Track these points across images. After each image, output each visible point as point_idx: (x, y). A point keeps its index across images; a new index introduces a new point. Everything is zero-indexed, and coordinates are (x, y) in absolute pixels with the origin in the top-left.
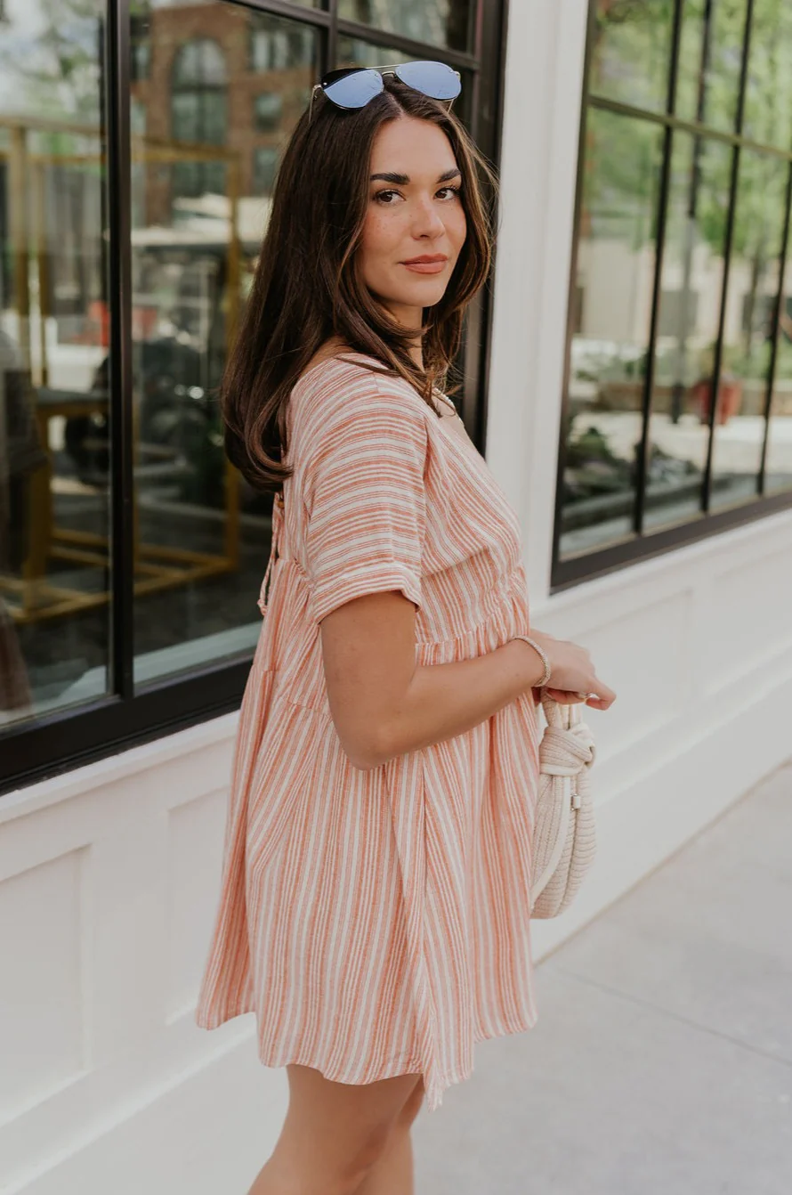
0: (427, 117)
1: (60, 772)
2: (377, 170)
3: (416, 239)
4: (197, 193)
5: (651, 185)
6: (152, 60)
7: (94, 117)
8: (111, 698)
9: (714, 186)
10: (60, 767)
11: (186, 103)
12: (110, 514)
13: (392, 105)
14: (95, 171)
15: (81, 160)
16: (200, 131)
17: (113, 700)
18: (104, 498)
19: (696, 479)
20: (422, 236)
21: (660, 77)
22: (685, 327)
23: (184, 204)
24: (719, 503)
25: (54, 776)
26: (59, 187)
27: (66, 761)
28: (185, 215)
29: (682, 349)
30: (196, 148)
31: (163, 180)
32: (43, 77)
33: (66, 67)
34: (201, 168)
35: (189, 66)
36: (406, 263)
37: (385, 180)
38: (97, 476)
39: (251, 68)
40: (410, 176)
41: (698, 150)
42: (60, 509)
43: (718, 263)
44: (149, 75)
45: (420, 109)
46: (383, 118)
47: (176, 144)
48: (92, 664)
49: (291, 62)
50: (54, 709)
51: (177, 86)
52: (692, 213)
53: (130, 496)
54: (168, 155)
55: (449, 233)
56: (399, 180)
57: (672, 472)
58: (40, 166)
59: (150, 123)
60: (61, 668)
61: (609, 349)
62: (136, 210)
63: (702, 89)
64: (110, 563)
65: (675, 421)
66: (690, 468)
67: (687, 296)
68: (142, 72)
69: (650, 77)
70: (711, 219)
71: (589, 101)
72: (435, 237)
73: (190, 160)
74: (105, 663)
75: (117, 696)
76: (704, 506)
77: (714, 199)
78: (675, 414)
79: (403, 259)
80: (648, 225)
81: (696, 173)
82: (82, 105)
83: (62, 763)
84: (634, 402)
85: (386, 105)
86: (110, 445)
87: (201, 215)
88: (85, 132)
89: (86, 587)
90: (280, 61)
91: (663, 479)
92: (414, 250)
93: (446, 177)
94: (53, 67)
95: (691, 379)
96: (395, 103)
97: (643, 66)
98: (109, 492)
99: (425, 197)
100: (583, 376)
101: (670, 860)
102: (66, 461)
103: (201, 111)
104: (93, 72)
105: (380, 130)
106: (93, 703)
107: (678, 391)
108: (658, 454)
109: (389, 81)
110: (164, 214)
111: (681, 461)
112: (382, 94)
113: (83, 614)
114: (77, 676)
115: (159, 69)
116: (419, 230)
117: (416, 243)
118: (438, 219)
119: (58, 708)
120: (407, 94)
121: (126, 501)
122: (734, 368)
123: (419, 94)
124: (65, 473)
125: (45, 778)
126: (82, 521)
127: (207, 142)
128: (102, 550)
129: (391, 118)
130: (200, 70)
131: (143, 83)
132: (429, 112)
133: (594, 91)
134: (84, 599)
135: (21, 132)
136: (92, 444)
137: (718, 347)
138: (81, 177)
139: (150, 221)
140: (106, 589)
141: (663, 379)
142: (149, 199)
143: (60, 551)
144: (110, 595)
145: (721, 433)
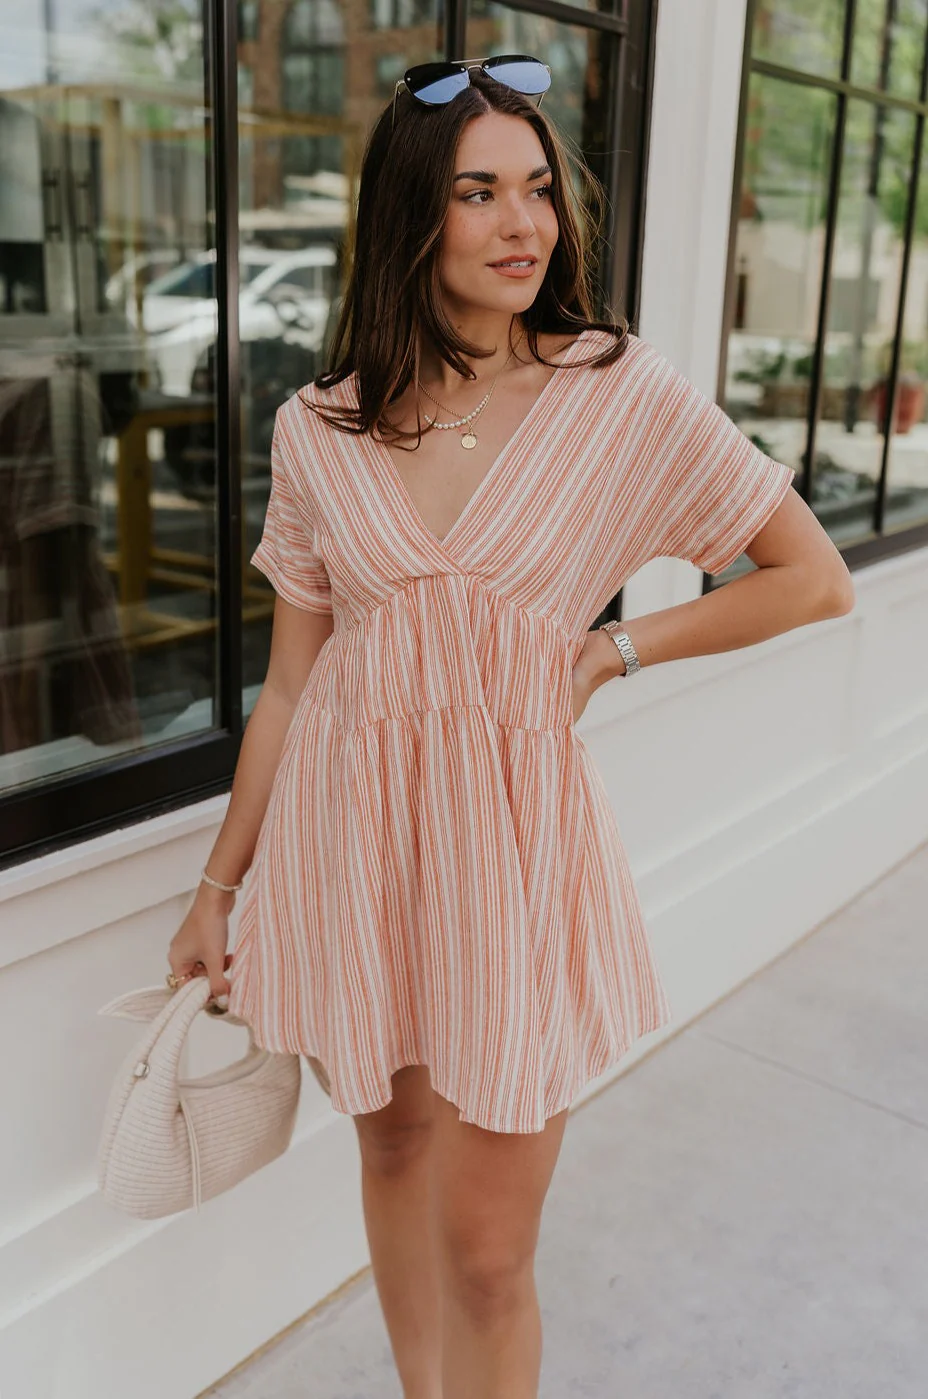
0: (515, 113)
1: (164, 811)
2: (461, 170)
3: (504, 239)
4: (310, 170)
5: (823, 157)
6: (260, 18)
7: (196, 87)
8: (217, 732)
9: (897, 156)
10: (164, 805)
11: (299, 67)
12: (217, 532)
13: (478, 100)
14: (198, 146)
15: (182, 135)
16: (314, 100)
17: (220, 734)
18: (210, 514)
19: (869, 495)
20: (512, 237)
21: (836, 34)
22: (864, 320)
23: (296, 182)
24: (893, 522)
25: (158, 815)
26: (158, 165)
27: (171, 800)
28: (299, 195)
29: (859, 346)
30: (308, 121)
31: (273, 156)
32: (140, 41)
33: (164, 30)
34: (315, 141)
35: (302, 24)
36: (493, 265)
37: (473, 179)
38: (202, 490)
39: (372, 27)
40: (500, 175)
41: (881, 117)
42: (160, 526)
43: (899, 247)
44: (257, 37)
45: (507, 104)
46: (471, 113)
47: (288, 117)
48: (197, 697)
49: (416, 20)
50: (157, 744)
51: (289, 47)
52: (873, 190)
53: (239, 512)
54: (278, 129)
55: (540, 233)
56: (487, 178)
57: (841, 486)
58: (136, 142)
59: (259, 92)
60: (163, 699)
61: (773, 347)
62: (244, 188)
63: (887, 45)
64: (216, 586)
65: (850, 429)
66: (863, 482)
67: (866, 284)
68: (249, 30)
69: (825, 31)
70: (894, 196)
71: (749, 66)
72: (525, 237)
73: (303, 131)
74: (211, 694)
75: (225, 730)
76: (877, 526)
77: (898, 173)
78: (850, 421)
79: (490, 261)
80: (819, 203)
81: (879, 143)
82: (182, 72)
83: (165, 802)
84: (799, 406)
85: (473, 100)
86: (216, 455)
87: (316, 195)
88: (188, 103)
89: (190, 614)
90: (405, 18)
91: (831, 496)
92: (502, 251)
93: (536, 175)
94: (149, 27)
95: (867, 382)
96: (482, 98)
97: (819, 18)
98: (215, 508)
99: (514, 195)
100: (743, 377)
101: (831, 919)
102: (166, 474)
103: (315, 77)
104: (195, 31)
105: (466, 125)
106: (200, 737)
107: (853, 394)
108: (829, 466)
109: (475, 76)
110: (276, 195)
111: (855, 474)
112: (467, 89)
113: (186, 642)
114: (181, 708)
115: (268, 31)
116: (508, 232)
117: (505, 242)
118: (528, 218)
119: (162, 742)
120: (495, 89)
121: (233, 517)
122: (918, 368)
123: (505, 88)
124: (166, 487)
125: (148, 817)
126: (185, 540)
127: (324, 110)
128: (207, 573)
129: (477, 115)
130: (314, 29)
131: (250, 48)
132: (517, 107)
133: (757, 54)
134: (187, 626)
135: (115, 106)
136: (195, 454)
137: (896, 344)
138: (182, 155)
139: (259, 203)
140: (212, 615)
141: (835, 381)
142: (258, 180)
143: (160, 573)
144: (217, 622)
145: (897, 442)
